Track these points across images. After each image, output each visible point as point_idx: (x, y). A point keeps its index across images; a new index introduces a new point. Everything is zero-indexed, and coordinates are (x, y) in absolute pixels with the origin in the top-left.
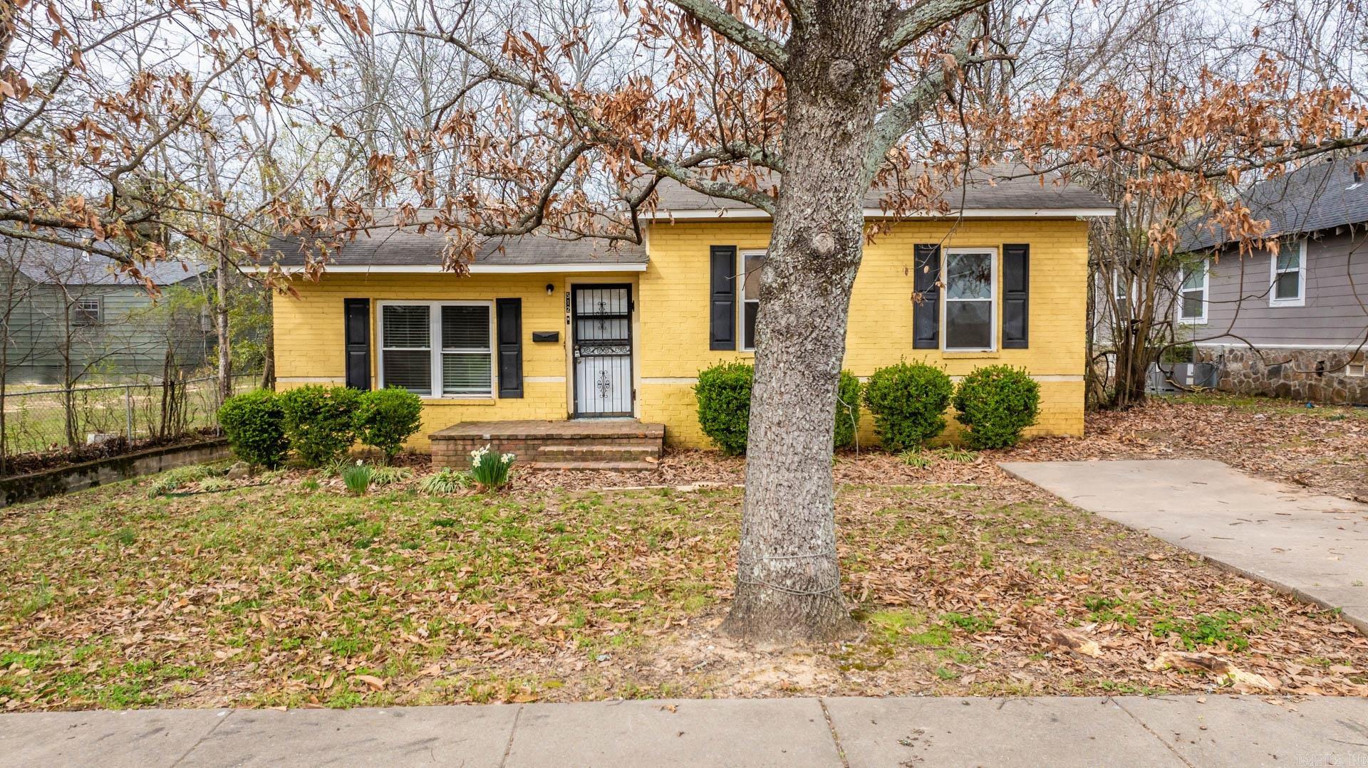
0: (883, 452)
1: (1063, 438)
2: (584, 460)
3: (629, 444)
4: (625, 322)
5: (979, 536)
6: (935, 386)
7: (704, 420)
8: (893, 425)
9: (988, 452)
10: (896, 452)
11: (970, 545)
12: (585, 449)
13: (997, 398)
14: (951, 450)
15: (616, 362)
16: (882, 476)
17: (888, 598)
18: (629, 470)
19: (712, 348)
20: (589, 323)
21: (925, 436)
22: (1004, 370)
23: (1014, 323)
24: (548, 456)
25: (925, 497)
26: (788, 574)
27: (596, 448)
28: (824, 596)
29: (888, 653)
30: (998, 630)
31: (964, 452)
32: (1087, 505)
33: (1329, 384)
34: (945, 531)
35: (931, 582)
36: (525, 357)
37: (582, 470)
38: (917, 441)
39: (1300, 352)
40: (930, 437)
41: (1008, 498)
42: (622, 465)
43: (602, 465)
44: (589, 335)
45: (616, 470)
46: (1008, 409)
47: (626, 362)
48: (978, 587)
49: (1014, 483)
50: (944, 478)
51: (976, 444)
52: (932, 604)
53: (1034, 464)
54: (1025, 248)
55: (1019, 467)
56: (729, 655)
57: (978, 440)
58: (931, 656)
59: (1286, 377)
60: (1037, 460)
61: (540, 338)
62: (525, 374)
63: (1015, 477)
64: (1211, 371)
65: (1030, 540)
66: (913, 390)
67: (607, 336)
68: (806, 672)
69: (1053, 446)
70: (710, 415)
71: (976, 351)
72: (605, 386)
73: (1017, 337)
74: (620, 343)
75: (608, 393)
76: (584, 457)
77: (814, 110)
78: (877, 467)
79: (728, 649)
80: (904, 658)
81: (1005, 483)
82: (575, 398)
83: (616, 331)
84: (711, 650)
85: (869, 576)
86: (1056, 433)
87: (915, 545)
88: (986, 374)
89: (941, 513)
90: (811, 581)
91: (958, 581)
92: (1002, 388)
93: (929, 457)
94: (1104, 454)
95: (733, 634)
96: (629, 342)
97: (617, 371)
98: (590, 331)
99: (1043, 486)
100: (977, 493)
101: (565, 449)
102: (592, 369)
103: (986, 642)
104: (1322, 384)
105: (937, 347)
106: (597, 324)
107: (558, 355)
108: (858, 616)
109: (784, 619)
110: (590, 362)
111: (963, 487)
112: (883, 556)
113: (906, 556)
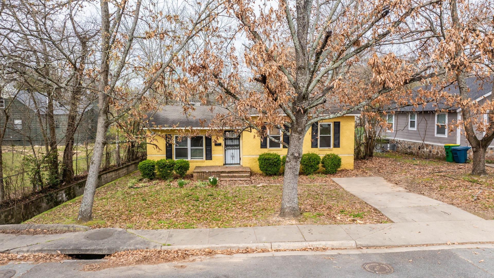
0: (304, 175)
1: (348, 170)
2: (232, 178)
3: (242, 173)
4: (238, 140)
5: (324, 197)
6: (316, 159)
7: (260, 167)
8: (306, 169)
9: (329, 175)
10: (307, 175)
11: (322, 200)
12: (232, 175)
13: (331, 162)
14: (320, 174)
15: (236, 150)
16: (304, 181)
17: (306, 210)
18: (243, 180)
19: (261, 148)
20: (229, 140)
21: (314, 171)
22: (333, 155)
23: (336, 141)
24: (223, 177)
25: (313, 187)
26: (290, 207)
27: (235, 174)
28: (296, 210)
29: (306, 219)
30: (324, 216)
31: (323, 175)
32: (348, 190)
33: (421, 152)
34: (317, 196)
35: (314, 207)
36: (212, 149)
37: (232, 181)
38: (312, 173)
39: (415, 143)
40: (316, 171)
41: (332, 188)
42: (242, 179)
43: (236, 179)
44: (229, 144)
45: (241, 180)
46: (334, 164)
47: (239, 150)
48: (322, 208)
49: (335, 184)
50: (318, 182)
51: (326, 173)
52: (314, 211)
53: (340, 178)
54: (339, 123)
55: (336, 179)
56: (281, 220)
57: (327, 172)
58: (313, 219)
59: (412, 149)
60: (340, 177)
61: (216, 145)
62: (212, 154)
63: (334, 182)
64: (394, 146)
65: (334, 199)
66: (311, 160)
67: (233, 144)
68: (294, 222)
69: (345, 173)
70: (262, 166)
71: (327, 148)
72: (233, 157)
73: (337, 145)
74: (237, 145)
75: (234, 158)
76: (232, 177)
77: (295, 135)
78: (302, 179)
79: (281, 219)
80: (309, 220)
81: (332, 184)
82: (225, 160)
83: (236, 142)
84: (278, 219)
85: (302, 206)
86: (347, 169)
87: (311, 200)
88: (328, 155)
89: (317, 192)
90: (294, 208)
91: (319, 207)
92: (332, 160)
93: (315, 176)
94: (357, 175)
95: (281, 217)
96: (239, 145)
97: (236, 152)
98: (229, 143)
99: (340, 185)
100: (325, 187)
101: (227, 175)
102: (229, 152)
103: (322, 218)
104: (420, 152)
105: (317, 147)
106: (231, 140)
107: (221, 148)
108: (301, 214)
109: (290, 214)
110: (229, 150)
111: (322, 185)
112: (305, 202)
113: (309, 202)
